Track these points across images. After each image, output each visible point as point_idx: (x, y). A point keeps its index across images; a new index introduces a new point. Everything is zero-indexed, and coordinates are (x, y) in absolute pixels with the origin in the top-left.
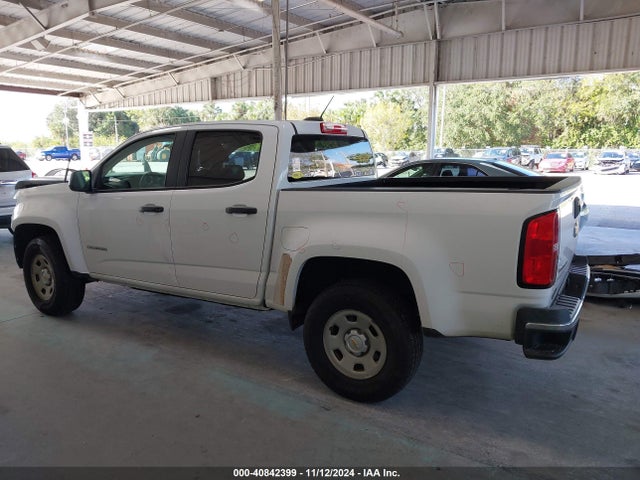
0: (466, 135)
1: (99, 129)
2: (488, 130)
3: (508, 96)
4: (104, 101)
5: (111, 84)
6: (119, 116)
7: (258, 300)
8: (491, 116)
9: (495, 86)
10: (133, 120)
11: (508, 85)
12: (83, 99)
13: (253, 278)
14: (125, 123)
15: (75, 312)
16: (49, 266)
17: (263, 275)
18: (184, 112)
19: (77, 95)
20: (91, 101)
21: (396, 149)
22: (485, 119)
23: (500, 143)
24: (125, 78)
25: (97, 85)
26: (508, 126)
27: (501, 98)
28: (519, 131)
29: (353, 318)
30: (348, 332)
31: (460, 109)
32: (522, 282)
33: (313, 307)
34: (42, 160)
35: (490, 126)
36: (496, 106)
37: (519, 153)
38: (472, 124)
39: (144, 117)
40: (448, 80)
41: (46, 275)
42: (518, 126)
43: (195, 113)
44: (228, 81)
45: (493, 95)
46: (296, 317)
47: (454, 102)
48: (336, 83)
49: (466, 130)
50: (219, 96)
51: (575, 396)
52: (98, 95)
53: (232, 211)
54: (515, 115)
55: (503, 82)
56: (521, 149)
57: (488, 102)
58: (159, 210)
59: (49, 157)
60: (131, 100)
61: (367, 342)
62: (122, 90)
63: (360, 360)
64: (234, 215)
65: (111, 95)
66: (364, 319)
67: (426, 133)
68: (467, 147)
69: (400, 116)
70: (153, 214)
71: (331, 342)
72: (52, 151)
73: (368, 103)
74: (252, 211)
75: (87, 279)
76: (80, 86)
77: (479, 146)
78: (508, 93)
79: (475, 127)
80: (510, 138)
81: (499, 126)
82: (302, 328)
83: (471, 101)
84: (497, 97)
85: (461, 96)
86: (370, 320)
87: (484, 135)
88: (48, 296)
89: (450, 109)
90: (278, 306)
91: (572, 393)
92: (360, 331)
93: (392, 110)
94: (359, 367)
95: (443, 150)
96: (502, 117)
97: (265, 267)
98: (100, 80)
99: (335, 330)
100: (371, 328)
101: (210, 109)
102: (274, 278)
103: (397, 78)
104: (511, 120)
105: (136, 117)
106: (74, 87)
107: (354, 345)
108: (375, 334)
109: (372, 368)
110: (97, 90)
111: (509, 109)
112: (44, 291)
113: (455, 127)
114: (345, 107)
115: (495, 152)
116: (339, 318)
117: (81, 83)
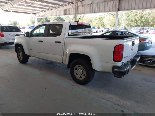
0: (130, 24)
1: (41, 22)
2: (136, 22)
3: (142, 14)
4: (40, 15)
5: (42, 11)
6: (46, 19)
7: (61, 62)
8: (137, 19)
9: (139, 11)
10: (49, 19)
11: (142, 11)
12: (36, 15)
13: (60, 57)
14: (47, 20)
15: (27, 63)
16: (21, 53)
17: (62, 56)
18: (60, 18)
19: (34, 14)
20: (37, 15)
21: (112, 27)
22: (136, 20)
23: (139, 26)
24: (45, 10)
25: (39, 11)
26: (142, 21)
27: (140, 14)
28: (145, 23)
29: (79, 67)
30: (79, 70)
31: (129, 17)
32: (114, 60)
33: (72, 64)
34: (28, 29)
35: (137, 21)
36: (139, 16)
37: (144, 29)
38: (132, 21)
39: (51, 19)
40: (121, 10)
41: (21, 54)
42: (144, 22)
43: (63, 18)
44: (68, 11)
45: (138, 13)
46: (69, 66)
47: (128, 15)
48: (93, 11)
49: (131, 22)
50: (66, 14)
51: (130, 87)
52: (39, 14)
53: (56, 42)
54: (144, 19)
55: (141, 10)
56: (144, 28)
57: (137, 15)
58: (42, 41)
59: (30, 28)
60: (46, 15)
61: (82, 72)
62: (44, 13)
63: (81, 76)
64: (56, 43)
65: (42, 14)
66: (82, 67)
67: (120, 23)
68: (130, 27)
69: (114, 19)
70: (41, 42)
71: (75, 71)
72: (30, 27)
73: (106, 15)
74: (60, 42)
75: (29, 56)
76: (35, 12)
77: (133, 27)
78: (142, 13)
79: (133, 22)
80: (142, 25)
81: (139, 22)
82: (69, 69)
83: (132, 15)
84: (139, 14)
85: (130, 14)
86: (83, 67)
87: (135, 24)
88: (21, 59)
89: (126, 17)
90: (65, 63)
91: (130, 86)
92: (81, 70)
93: (112, 17)
94: (81, 77)
95: (124, 28)
96: (140, 19)
97: (62, 55)
98: (39, 10)
99: (76, 69)
100: (83, 69)
101: (67, 17)
102: (64, 57)
103: (108, 10)
104: (143, 20)
105: (50, 19)
106: (33, 12)
107: (80, 72)
108: (84, 70)
109: (83, 77)
110: (39, 13)
111: (142, 17)
112: (21, 58)
113: (127, 22)
114: (100, 16)
115: (137, 28)
116: (77, 66)
117: (35, 11)
